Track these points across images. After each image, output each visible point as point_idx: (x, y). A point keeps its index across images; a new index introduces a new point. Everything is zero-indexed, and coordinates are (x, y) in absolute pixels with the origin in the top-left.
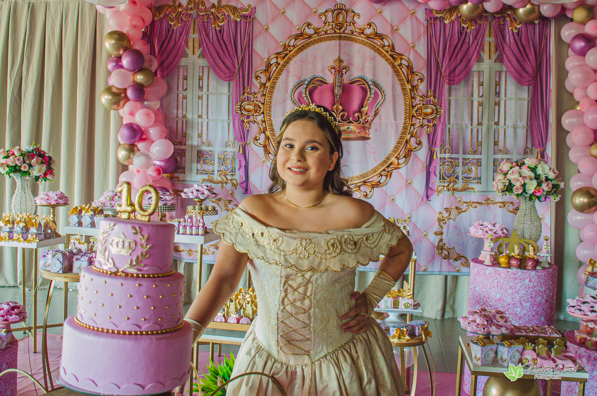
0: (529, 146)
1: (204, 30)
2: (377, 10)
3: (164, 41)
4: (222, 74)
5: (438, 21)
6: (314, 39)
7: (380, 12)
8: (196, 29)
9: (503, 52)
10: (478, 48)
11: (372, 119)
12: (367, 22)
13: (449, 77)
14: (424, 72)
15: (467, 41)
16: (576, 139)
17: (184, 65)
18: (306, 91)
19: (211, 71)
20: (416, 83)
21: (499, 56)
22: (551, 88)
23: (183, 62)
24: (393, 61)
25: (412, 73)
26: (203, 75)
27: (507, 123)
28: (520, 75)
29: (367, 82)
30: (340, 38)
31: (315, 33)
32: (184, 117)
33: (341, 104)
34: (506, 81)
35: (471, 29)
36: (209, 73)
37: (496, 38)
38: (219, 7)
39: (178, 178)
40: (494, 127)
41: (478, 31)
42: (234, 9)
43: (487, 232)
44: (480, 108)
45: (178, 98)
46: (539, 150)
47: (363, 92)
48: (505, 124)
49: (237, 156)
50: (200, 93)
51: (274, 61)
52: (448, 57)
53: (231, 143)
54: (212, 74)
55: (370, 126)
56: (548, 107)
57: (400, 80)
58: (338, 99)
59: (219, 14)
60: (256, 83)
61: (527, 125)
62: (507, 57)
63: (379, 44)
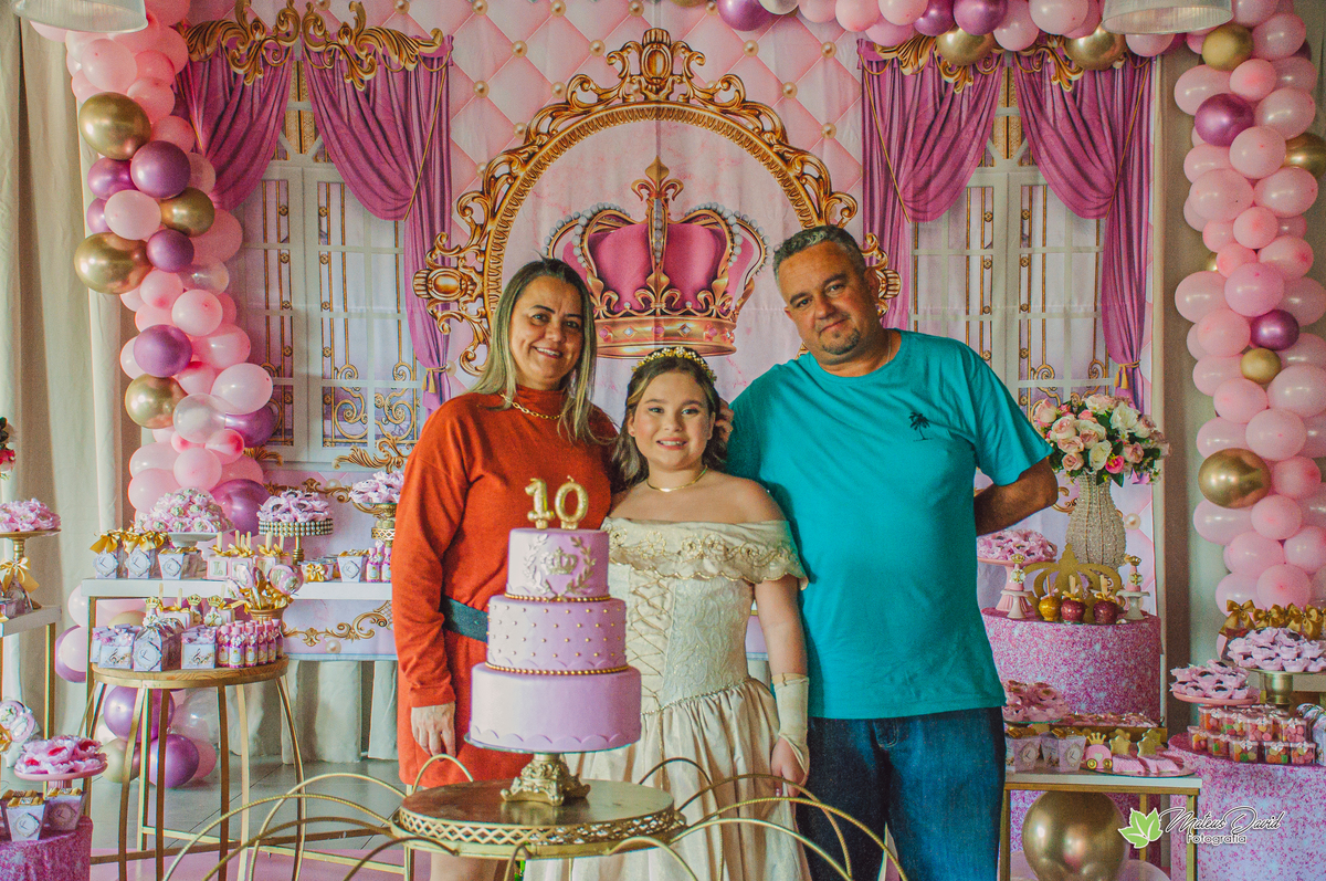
0: (1101, 356)
1: (326, 90)
2: (744, 44)
3: (221, 117)
4: (379, 204)
5: (887, 69)
6: (598, 115)
7: (751, 50)
8: (305, 86)
9: (1037, 141)
10: (980, 132)
11: (738, 305)
12: (721, 77)
13: (914, 202)
14: (857, 193)
15: (955, 115)
16: (1209, 340)
17: (277, 177)
18: (582, 241)
19: (349, 193)
20: (838, 217)
21: (1029, 149)
22: (1151, 221)
23: (275, 170)
24: (784, 168)
25: (830, 194)
26: (328, 205)
27: (1048, 306)
28: (1078, 193)
29: (724, 219)
30: (659, 113)
31: (600, 101)
32: (285, 306)
33: (665, 273)
34: (1045, 208)
35: (963, 87)
36: (343, 198)
37: (1023, 105)
38: (358, 32)
39: (275, 456)
40: (1019, 316)
41: (979, 92)
42: (400, 41)
43: (1011, 552)
44: (987, 273)
45: (266, 259)
46: (1123, 366)
47: (716, 242)
48: (1044, 309)
49: (421, 399)
50: (324, 250)
51: (504, 169)
52: (911, 156)
53: (405, 369)
54: (352, 203)
55: (734, 321)
56: (1143, 266)
57: (801, 212)
58: (658, 261)
59: (362, 50)
60: (462, 224)
61: (1096, 310)
62: (1047, 151)
63: (751, 127)
